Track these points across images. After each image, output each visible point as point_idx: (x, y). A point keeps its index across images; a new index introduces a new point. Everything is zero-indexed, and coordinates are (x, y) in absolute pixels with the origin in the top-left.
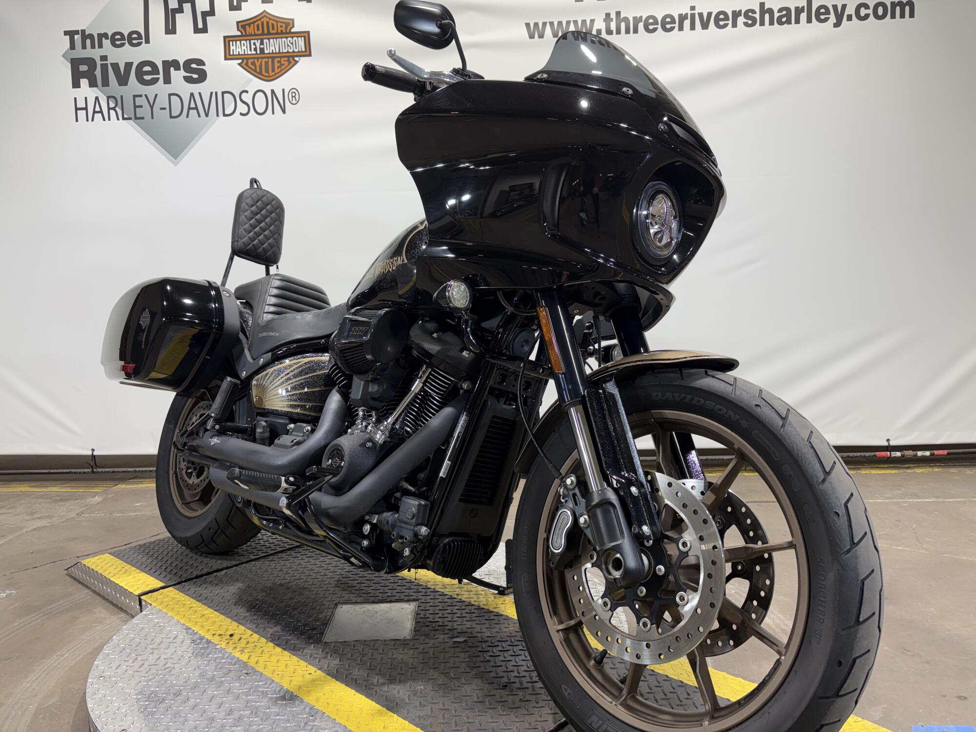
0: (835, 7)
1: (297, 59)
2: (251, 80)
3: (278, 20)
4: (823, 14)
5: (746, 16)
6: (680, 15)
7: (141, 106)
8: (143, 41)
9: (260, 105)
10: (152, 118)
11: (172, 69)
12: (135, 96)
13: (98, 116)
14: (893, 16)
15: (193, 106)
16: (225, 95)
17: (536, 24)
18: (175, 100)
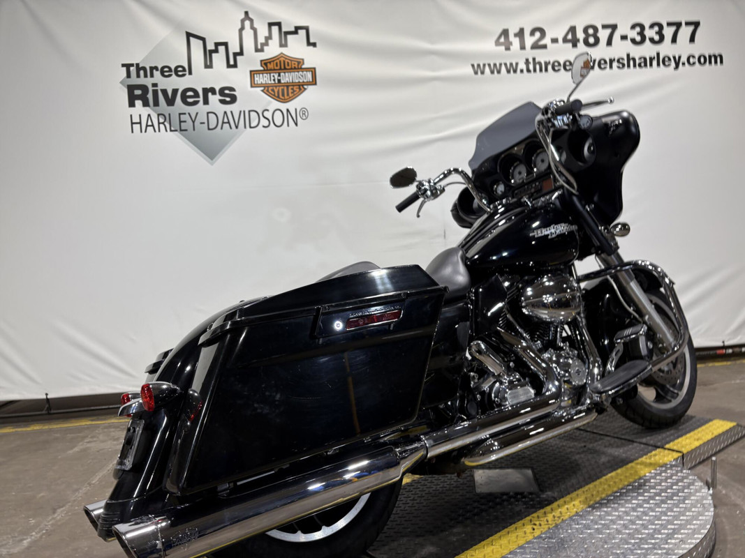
0: (674, 58)
1: (305, 87)
2: (270, 102)
3: (292, 59)
4: (667, 61)
5: (618, 61)
7: (185, 122)
8: (187, 73)
9: (278, 120)
10: (194, 129)
11: (210, 94)
12: (180, 114)
13: (150, 129)
14: (710, 62)
15: (225, 121)
16: (252, 113)
17: (479, 65)
18: (212, 116)
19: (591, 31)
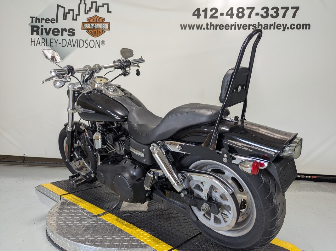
0: (283, 25)
1: (105, 31)
2: (89, 37)
3: (100, 18)
4: (279, 27)
6: (231, 25)
7: (53, 42)
8: (56, 22)
9: (92, 45)
10: (56, 46)
11: (64, 31)
12: (51, 39)
13: (38, 44)
14: (303, 29)
15: (70, 43)
16: (81, 41)
17: (184, 25)
18: (64, 41)
19: (241, 10)
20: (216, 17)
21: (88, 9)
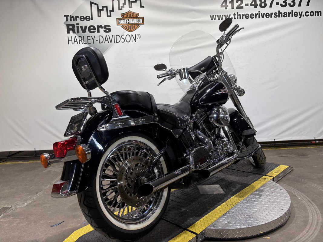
0: (299, 12)
1: (139, 25)
2: (125, 32)
3: (134, 13)
4: (296, 14)
5: (275, 14)
6: (256, 14)
7: (90, 40)
8: (91, 19)
9: (128, 39)
10: (94, 43)
11: (100, 28)
12: (88, 37)
13: (76, 43)
14: (316, 15)
15: (106, 39)
16: (117, 36)
17: (213, 16)
18: (101, 38)
19: (263, 1)
20: (242, 8)
21: (121, 5)
